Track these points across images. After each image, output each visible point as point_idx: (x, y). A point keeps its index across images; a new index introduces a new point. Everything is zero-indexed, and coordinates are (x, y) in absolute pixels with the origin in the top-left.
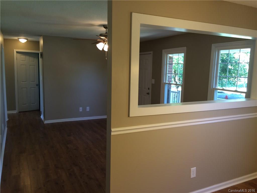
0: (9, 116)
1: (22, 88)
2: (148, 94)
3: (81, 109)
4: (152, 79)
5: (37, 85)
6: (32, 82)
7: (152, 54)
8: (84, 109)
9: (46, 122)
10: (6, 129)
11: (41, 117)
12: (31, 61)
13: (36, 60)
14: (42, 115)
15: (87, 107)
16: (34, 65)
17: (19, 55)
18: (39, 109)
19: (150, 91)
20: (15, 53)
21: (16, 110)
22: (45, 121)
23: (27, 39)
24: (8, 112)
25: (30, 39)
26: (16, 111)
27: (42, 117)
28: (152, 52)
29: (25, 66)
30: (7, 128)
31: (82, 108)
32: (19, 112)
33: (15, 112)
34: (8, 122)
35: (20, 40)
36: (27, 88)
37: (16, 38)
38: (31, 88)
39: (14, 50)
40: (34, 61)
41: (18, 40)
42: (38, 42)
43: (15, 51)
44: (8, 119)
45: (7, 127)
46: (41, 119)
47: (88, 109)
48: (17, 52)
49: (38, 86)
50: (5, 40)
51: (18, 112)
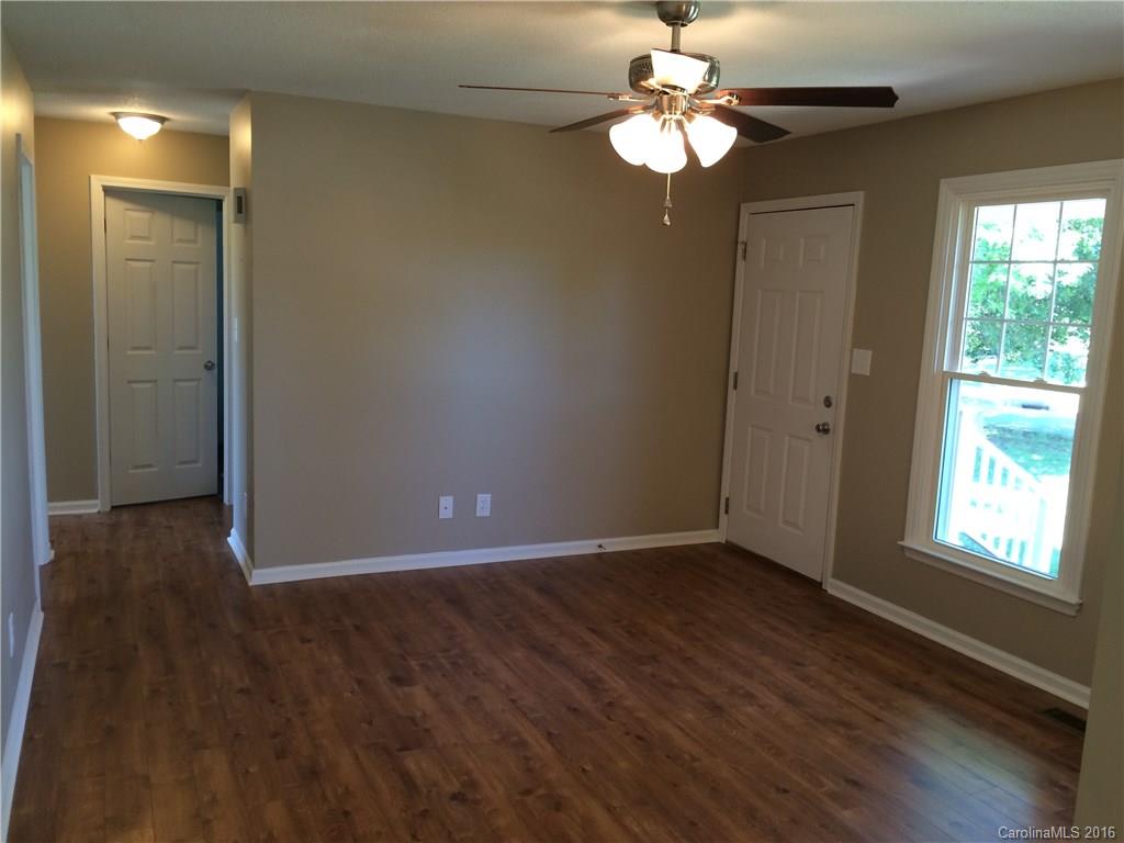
0: (58, 529)
1: (129, 382)
2: (823, 429)
3: (446, 508)
4: (855, 350)
5: (208, 367)
6: (181, 348)
7: (860, 206)
8: (465, 505)
9: (260, 577)
10: (38, 619)
11: (229, 539)
12: (180, 241)
13: (205, 236)
14: (233, 531)
15: (481, 497)
16: (197, 263)
17: (116, 206)
18: (216, 492)
19: (838, 418)
20: (97, 195)
21: (96, 498)
22: (255, 572)
23: (162, 120)
24: (55, 508)
25: (177, 118)
26: (98, 502)
27: (235, 541)
28: (858, 197)
29: (148, 264)
30: (42, 615)
31: (451, 498)
32: (113, 508)
33: (90, 508)
34: (52, 571)
35: (124, 123)
36: (155, 381)
37: (102, 112)
38: (176, 381)
39: (93, 177)
40: (195, 241)
41: (110, 127)
42: (222, 141)
43: (97, 183)
44: (53, 552)
45: (43, 609)
46: (229, 558)
47: (484, 505)
48: (109, 191)
49: (216, 371)
50: (41, 122)
51: (108, 509)
